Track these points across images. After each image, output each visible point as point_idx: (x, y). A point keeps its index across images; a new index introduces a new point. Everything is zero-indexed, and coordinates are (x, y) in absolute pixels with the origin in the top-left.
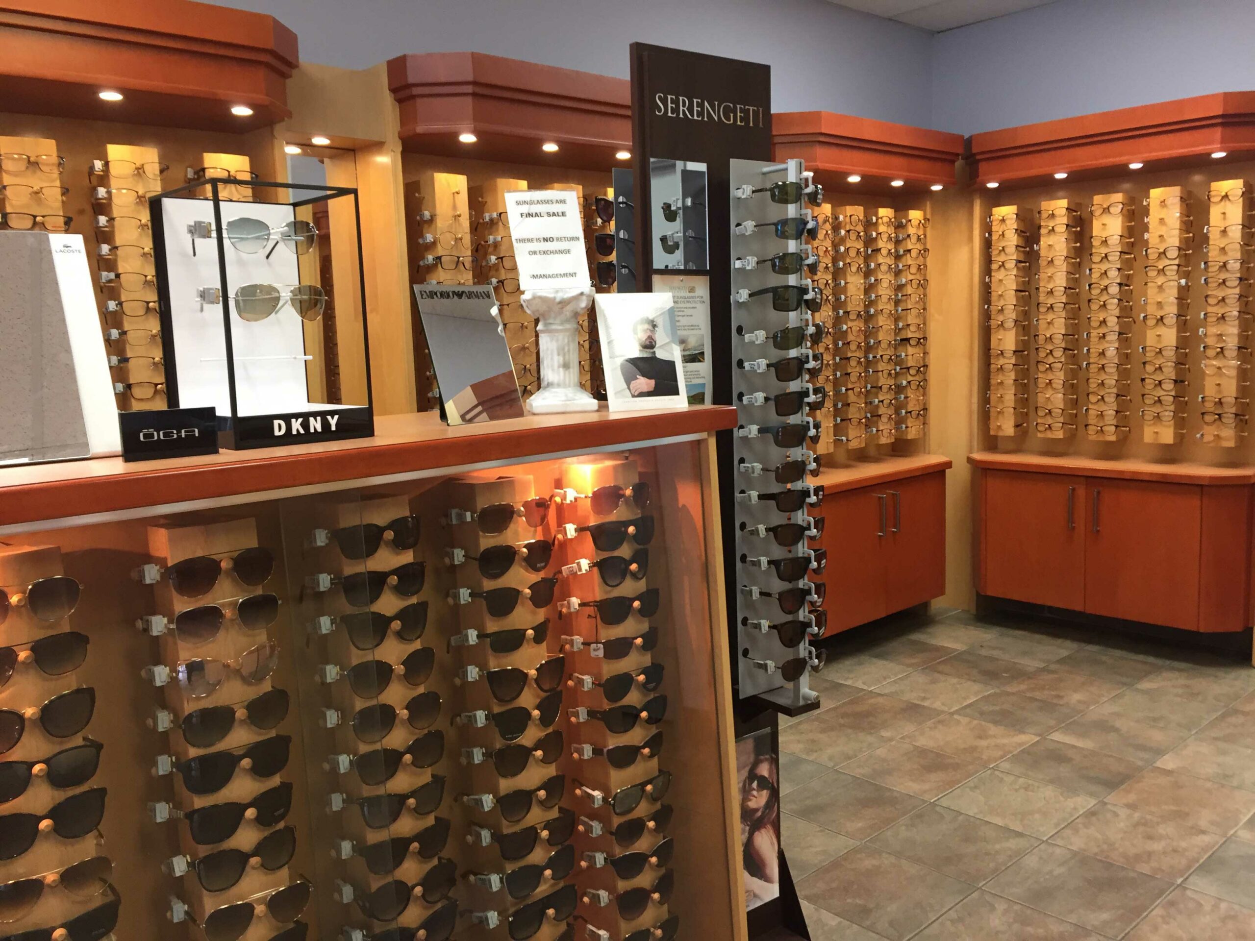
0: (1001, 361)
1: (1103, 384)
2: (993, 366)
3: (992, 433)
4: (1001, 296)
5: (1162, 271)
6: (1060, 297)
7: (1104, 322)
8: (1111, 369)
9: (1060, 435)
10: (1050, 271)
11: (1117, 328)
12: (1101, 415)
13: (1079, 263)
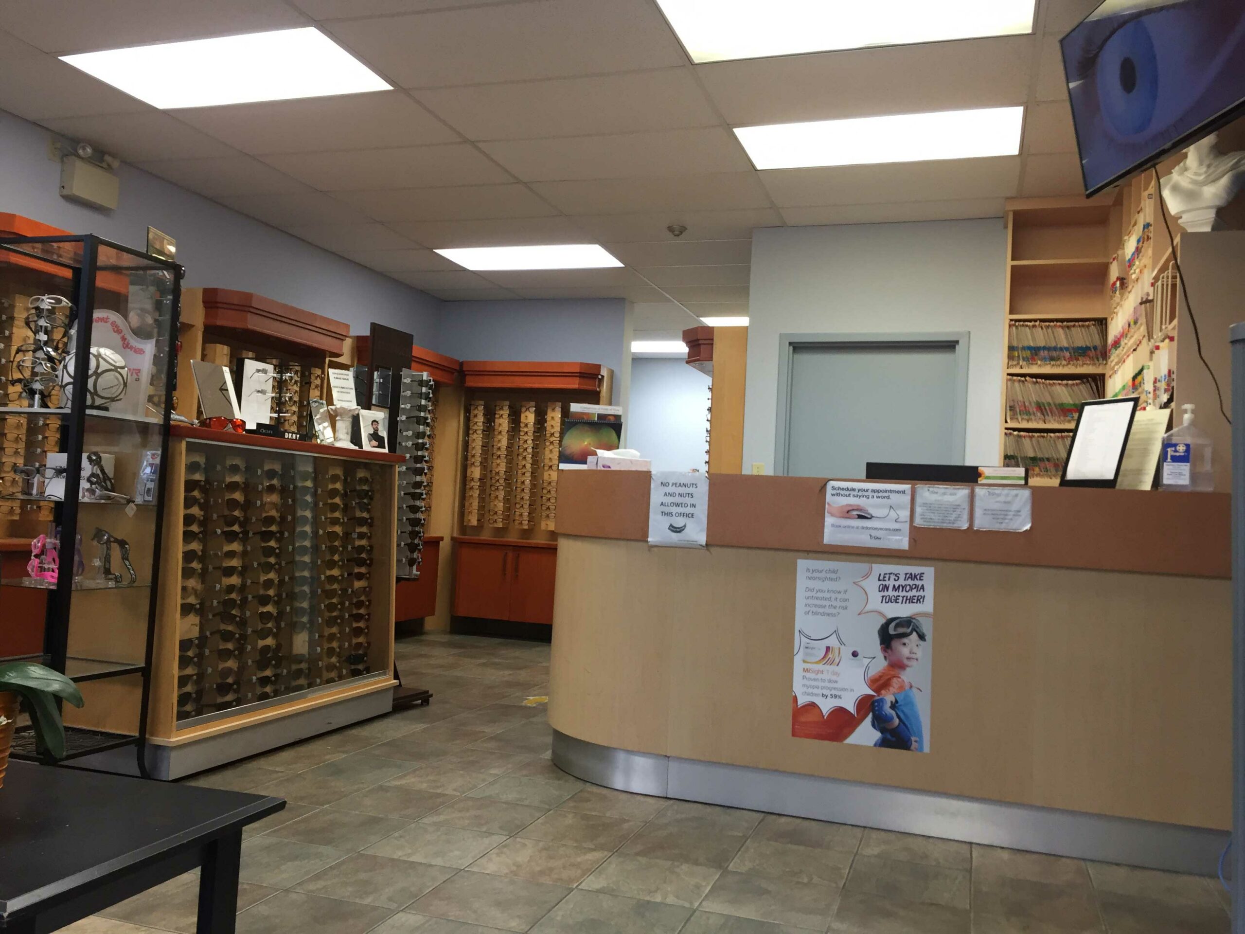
0: (473, 484)
1: (522, 498)
2: (467, 486)
3: (465, 524)
4: (474, 448)
5: (552, 443)
6: (503, 452)
7: (524, 466)
8: (527, 491)
9: (500, 525)
10: (500, 437)
11: (530, 470)
12: (521, 515)
13: (514, 435)
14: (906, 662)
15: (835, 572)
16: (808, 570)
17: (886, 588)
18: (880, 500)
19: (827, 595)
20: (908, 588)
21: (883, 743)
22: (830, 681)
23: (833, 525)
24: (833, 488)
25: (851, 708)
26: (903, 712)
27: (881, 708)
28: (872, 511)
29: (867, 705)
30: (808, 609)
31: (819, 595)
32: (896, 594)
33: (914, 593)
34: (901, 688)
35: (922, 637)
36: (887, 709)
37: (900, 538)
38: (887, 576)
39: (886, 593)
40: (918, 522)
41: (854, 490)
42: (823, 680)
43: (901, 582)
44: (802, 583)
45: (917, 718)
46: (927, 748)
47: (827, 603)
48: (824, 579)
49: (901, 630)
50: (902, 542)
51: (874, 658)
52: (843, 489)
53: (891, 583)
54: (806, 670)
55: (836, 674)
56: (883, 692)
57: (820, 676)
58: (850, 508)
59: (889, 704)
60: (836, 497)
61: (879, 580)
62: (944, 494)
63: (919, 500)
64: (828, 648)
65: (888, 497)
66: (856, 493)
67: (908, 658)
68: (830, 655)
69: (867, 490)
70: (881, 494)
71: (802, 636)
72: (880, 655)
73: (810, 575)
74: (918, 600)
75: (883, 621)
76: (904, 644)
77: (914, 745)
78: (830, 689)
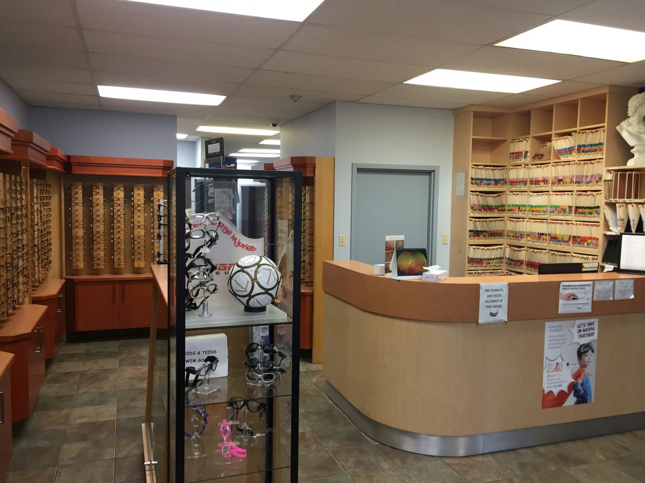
0: (78, 240)
1: (119, 248)
2: (73, 242)
3: (74, 268)
4: (76, 215)
5: (139, 211)
6: (102, 217)
7: (119, 227)
8: (123, 243)
9: (104, 267)
10: (98, 207)
12: (119, 259)
13: (109, 206)
14: (587, 363)
15: (560, 326)
16: (550, 327)
17: (580, 331)
18: (581, 290)
19: (558, 338)
20: (588, 329)
21: (578, 402)
22: (558, 379)
23: (563, 304)
24: (563, 286)
25: (566, 390)
26: (585, 387)
27: (577, 387)
28: (579, 296)
29: (572, 387)
30: (549, 346)
31: (555, 338)
32: (584, 333)
33: (591, 331)
34: (585, 376)
35: (593, 351)
36: (580, 387)
37: (588, 307)
38: (581, 325)
39: (580, 334)
40: (595, 299)
41: (571, 286)
42: (555, 379)
43: (586, 327)
44: (548, 334)
45: (590, 388)
46: (593, 400)
47: (558, 342)
48: (555, 331)
49: (585, 350)
50: (588, 309)
51: (575, 364)
52: (567, 286)
53: (582, 328)
54: (548, 376)
55: (560, 375)
56: (578, 379)
57: (554, 377)
58: (570, 295)
59: (580, 384)
60: (564, 290)
61: (578, 328)
62: (605, 285)
63: (596, 289)
64: (557, 364)
65: (584, 288)
66: (572, 287)
67: (588, 362)
68: (558, 367)
69: (576, 286)
70: (582, 287)
71: (547, 360)
72: (577, 362)
73: (550, 329)
74: (592, 334)
75: (579, 346)
76: (586, 356)
77: (589, 400)
78: (557, 383)
